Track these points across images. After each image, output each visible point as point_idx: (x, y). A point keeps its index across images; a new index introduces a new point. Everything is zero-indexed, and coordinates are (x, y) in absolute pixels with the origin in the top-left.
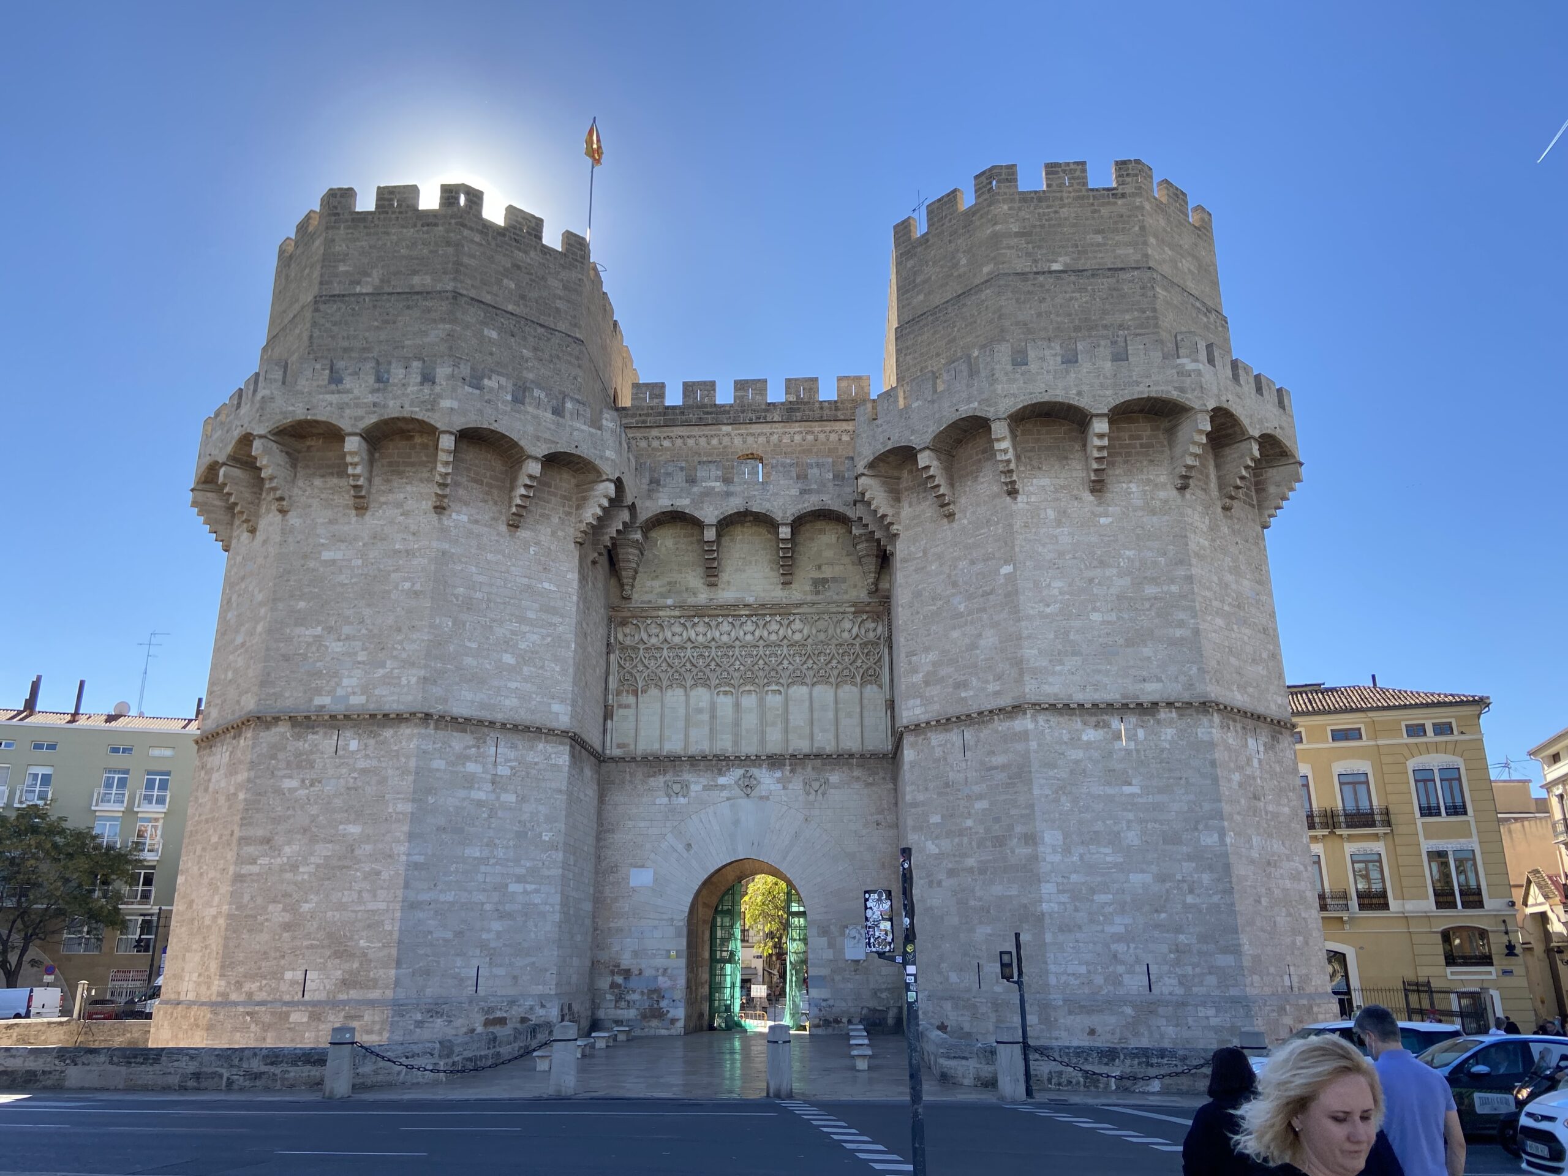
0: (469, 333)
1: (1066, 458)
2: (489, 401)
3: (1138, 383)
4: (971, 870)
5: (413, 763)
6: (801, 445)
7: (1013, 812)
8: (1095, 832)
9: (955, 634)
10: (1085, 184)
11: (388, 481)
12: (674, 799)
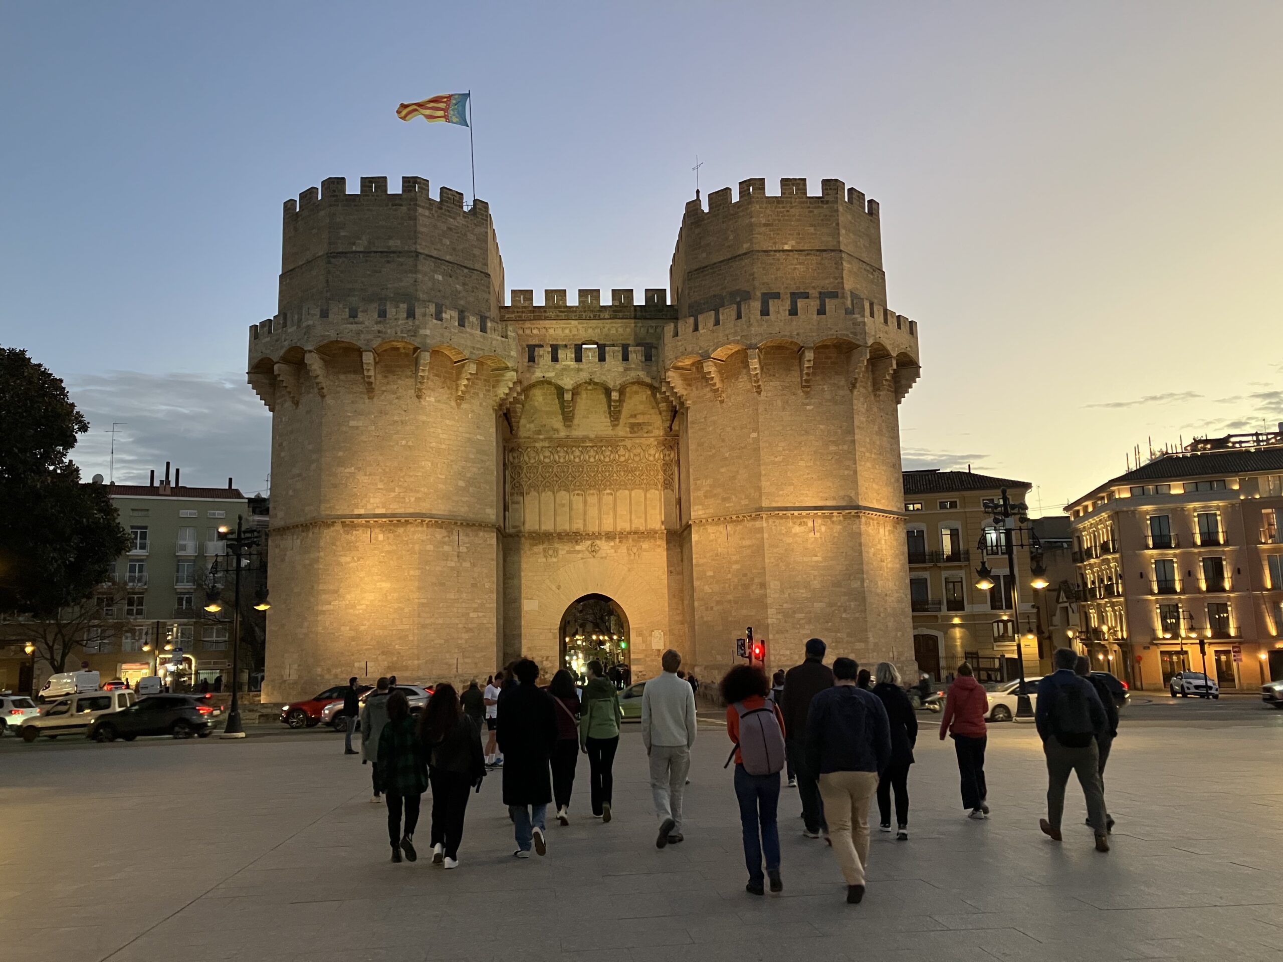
0: (426, 279)
1: (790, 370)
2: (446, 328)
3: (831, 329)
4: (729, 601)
5: (417, 547)
6: (622, 335)
7: (754, 571)
8: (797, 582)
9: (723, 470)
10: (806, 193)
11: (386, 377)
12: (550, 560)
